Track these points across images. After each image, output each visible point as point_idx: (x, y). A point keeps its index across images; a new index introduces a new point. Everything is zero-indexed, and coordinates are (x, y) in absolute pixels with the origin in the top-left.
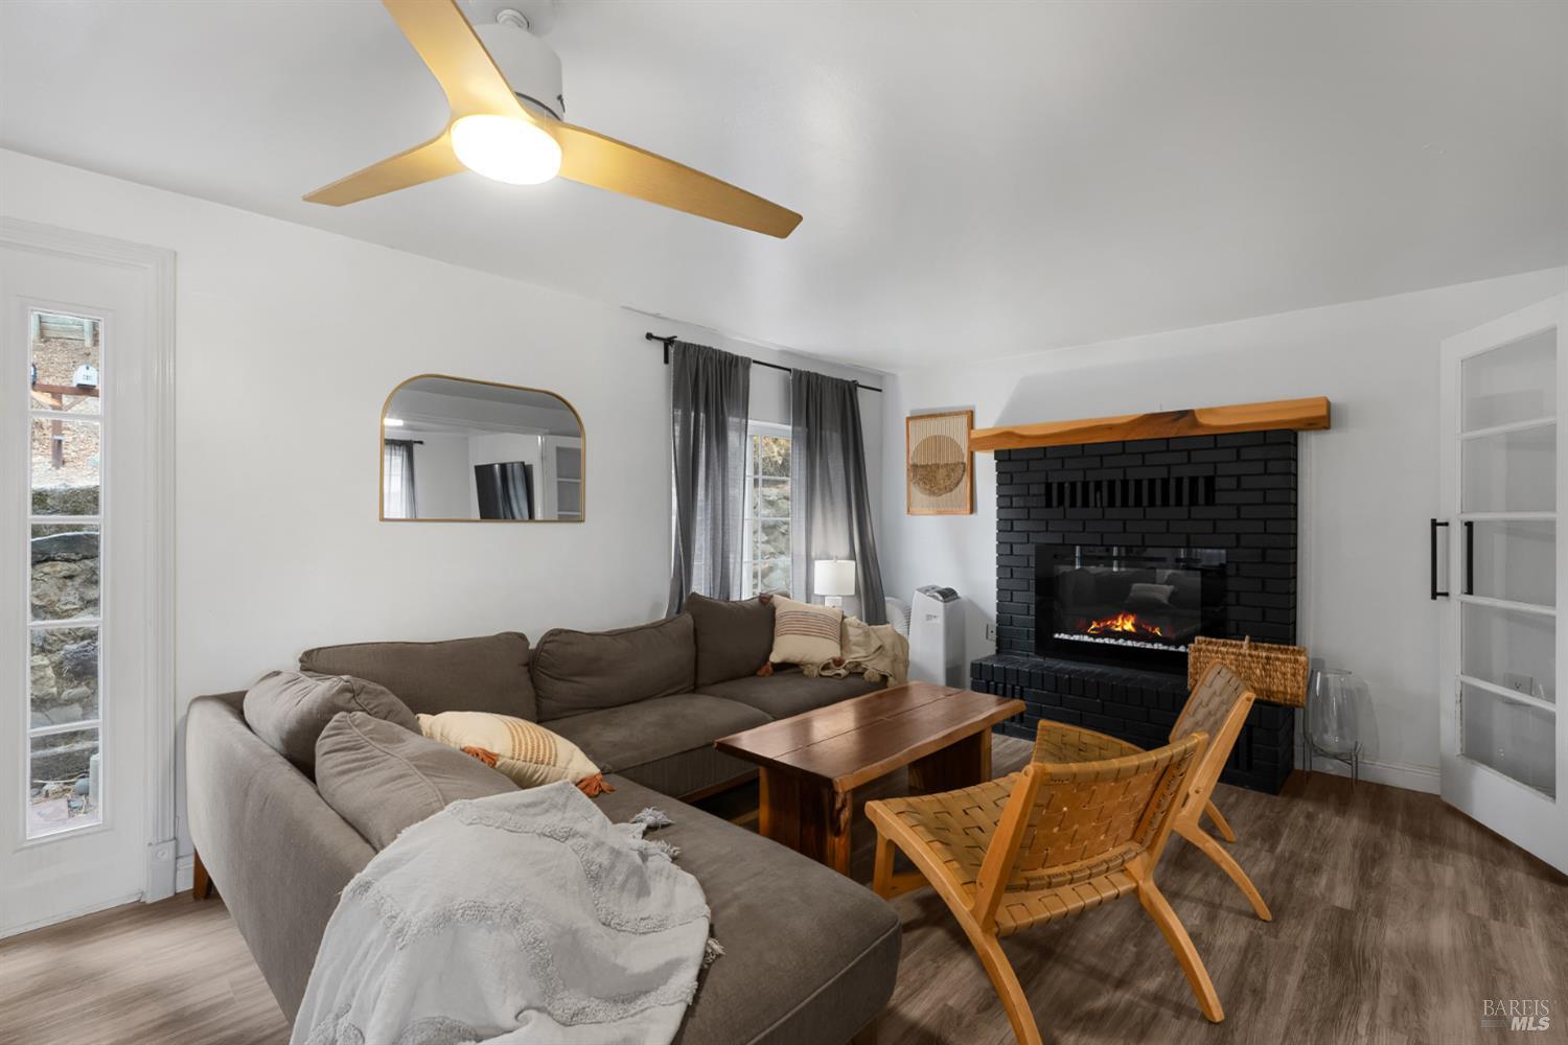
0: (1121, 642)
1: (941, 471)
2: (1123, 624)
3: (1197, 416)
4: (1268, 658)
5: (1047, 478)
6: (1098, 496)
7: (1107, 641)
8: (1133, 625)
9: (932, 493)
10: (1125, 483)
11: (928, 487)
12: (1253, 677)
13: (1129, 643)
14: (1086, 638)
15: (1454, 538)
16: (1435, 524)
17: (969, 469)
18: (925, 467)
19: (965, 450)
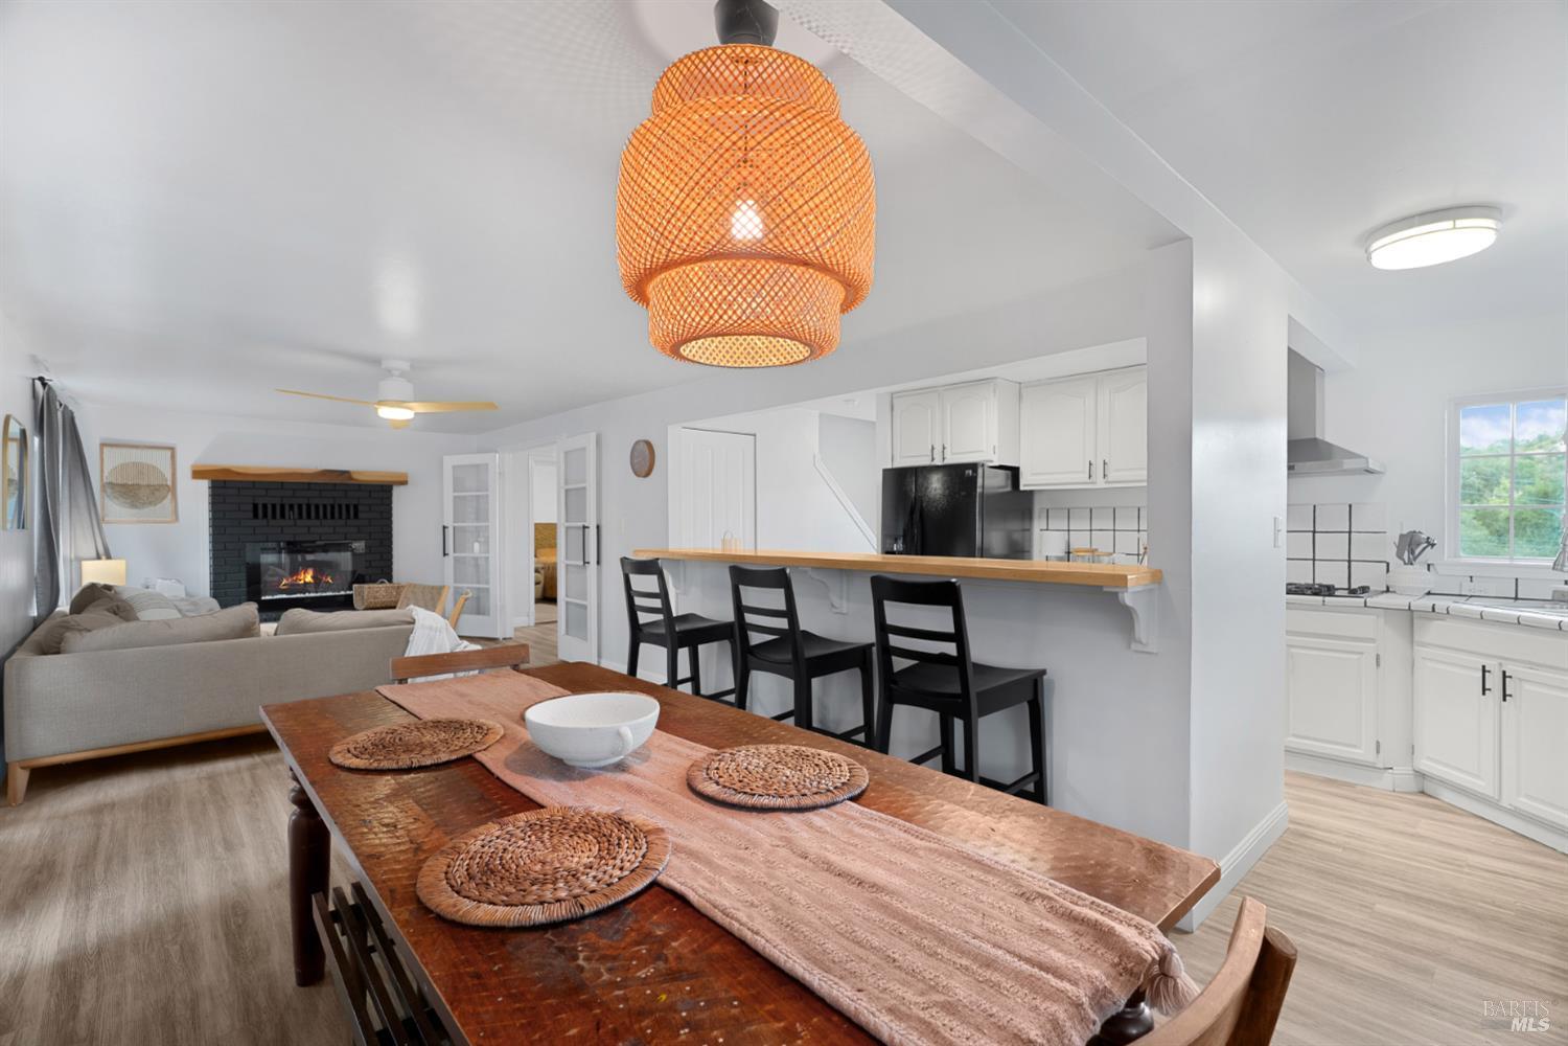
1: (142, 489)
2: (305, 578)
3: (352, 474)
5: (254, 500)
6: (291, 512)
8: (313, 577)
9: (133, 506)
10: (308, 506)
11: (128, 501)
15: (450, 532)
16: (444, 528)
17: (172, 489)
18: (123, 485)
19: (168, 476)
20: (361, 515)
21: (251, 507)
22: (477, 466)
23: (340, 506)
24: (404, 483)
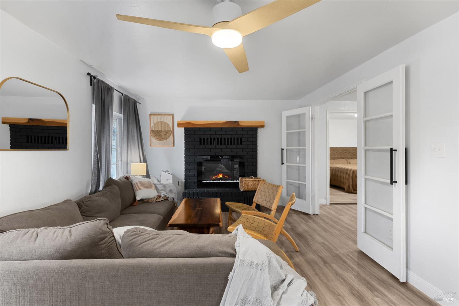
0: (220, 181)
1: (163, 132)
2: (220, 176)
3: (239, 123)
4: (259, 180)
5: (200, 136)
6: (214, 142)
7: (217, 181)
8: (222, 176)
9: (160, 140)
10: (221, 139)
11: (158, 138)
12: (256, 185)
13: (222, 181)
14: (211, 181)
15: (285, 152)
16: (282, 149)
17: (173, 132)
18: (157, 131)
19: (171, 127)
20: (243, 143)
21: (198, 140)
22: (299, 116)
23: (234, 139)
24: (262, 126)
